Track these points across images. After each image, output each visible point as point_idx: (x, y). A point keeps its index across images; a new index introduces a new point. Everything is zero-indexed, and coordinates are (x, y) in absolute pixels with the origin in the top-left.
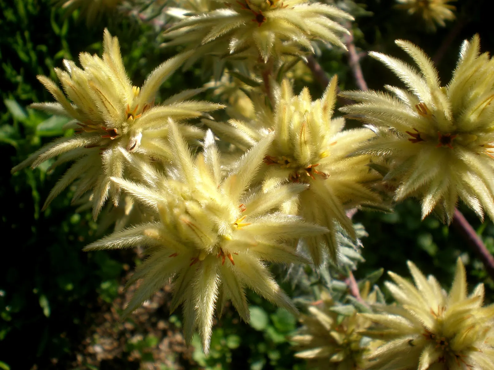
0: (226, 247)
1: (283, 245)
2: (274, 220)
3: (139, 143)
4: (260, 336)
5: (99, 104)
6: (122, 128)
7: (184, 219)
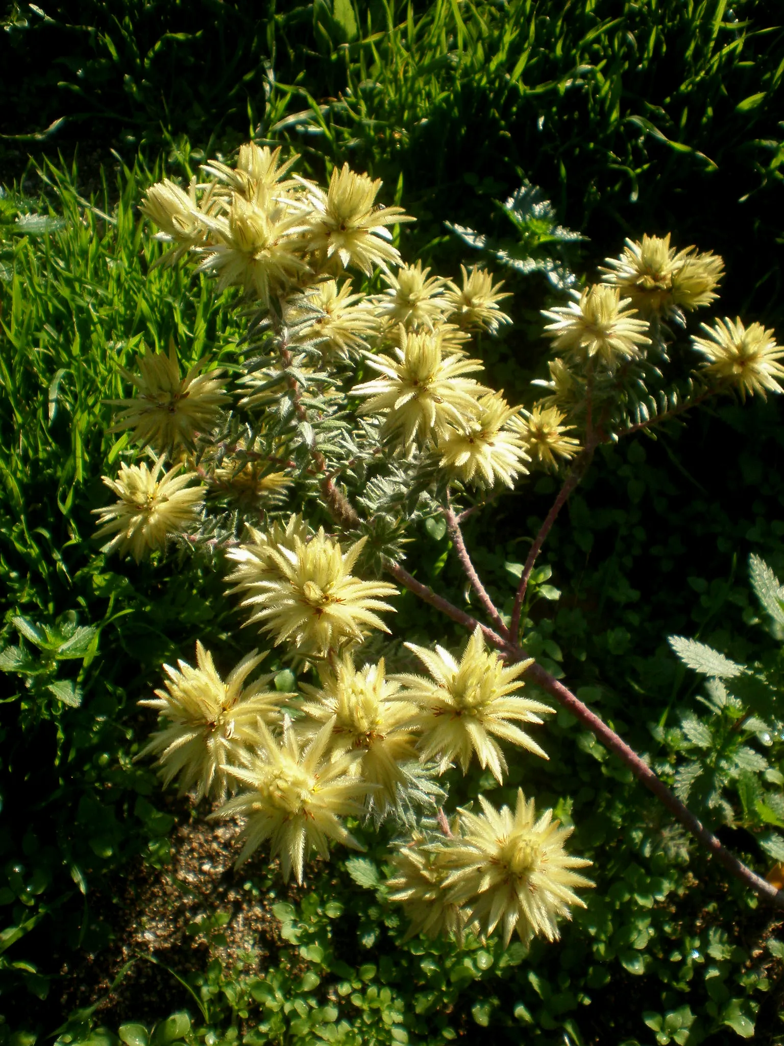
0: (307, 808)
1: (350, 801)
2: (342, 783)
3: (233, 731)
4: (369, 895)
5: (204, 709)
6: (219, 720)
7: (278, 794)
